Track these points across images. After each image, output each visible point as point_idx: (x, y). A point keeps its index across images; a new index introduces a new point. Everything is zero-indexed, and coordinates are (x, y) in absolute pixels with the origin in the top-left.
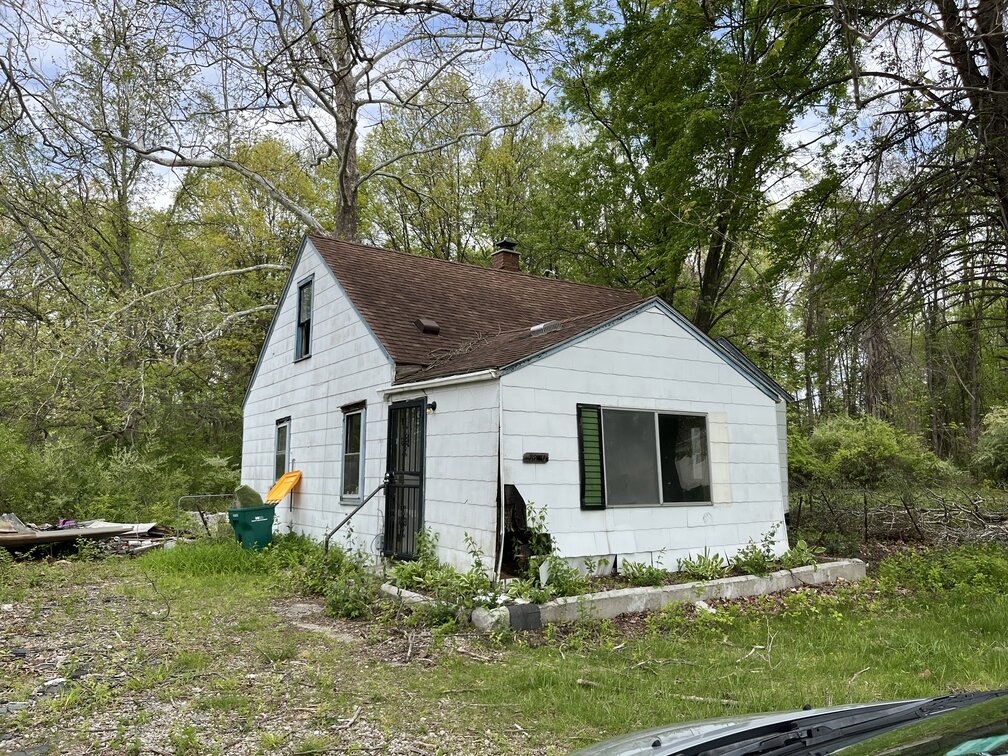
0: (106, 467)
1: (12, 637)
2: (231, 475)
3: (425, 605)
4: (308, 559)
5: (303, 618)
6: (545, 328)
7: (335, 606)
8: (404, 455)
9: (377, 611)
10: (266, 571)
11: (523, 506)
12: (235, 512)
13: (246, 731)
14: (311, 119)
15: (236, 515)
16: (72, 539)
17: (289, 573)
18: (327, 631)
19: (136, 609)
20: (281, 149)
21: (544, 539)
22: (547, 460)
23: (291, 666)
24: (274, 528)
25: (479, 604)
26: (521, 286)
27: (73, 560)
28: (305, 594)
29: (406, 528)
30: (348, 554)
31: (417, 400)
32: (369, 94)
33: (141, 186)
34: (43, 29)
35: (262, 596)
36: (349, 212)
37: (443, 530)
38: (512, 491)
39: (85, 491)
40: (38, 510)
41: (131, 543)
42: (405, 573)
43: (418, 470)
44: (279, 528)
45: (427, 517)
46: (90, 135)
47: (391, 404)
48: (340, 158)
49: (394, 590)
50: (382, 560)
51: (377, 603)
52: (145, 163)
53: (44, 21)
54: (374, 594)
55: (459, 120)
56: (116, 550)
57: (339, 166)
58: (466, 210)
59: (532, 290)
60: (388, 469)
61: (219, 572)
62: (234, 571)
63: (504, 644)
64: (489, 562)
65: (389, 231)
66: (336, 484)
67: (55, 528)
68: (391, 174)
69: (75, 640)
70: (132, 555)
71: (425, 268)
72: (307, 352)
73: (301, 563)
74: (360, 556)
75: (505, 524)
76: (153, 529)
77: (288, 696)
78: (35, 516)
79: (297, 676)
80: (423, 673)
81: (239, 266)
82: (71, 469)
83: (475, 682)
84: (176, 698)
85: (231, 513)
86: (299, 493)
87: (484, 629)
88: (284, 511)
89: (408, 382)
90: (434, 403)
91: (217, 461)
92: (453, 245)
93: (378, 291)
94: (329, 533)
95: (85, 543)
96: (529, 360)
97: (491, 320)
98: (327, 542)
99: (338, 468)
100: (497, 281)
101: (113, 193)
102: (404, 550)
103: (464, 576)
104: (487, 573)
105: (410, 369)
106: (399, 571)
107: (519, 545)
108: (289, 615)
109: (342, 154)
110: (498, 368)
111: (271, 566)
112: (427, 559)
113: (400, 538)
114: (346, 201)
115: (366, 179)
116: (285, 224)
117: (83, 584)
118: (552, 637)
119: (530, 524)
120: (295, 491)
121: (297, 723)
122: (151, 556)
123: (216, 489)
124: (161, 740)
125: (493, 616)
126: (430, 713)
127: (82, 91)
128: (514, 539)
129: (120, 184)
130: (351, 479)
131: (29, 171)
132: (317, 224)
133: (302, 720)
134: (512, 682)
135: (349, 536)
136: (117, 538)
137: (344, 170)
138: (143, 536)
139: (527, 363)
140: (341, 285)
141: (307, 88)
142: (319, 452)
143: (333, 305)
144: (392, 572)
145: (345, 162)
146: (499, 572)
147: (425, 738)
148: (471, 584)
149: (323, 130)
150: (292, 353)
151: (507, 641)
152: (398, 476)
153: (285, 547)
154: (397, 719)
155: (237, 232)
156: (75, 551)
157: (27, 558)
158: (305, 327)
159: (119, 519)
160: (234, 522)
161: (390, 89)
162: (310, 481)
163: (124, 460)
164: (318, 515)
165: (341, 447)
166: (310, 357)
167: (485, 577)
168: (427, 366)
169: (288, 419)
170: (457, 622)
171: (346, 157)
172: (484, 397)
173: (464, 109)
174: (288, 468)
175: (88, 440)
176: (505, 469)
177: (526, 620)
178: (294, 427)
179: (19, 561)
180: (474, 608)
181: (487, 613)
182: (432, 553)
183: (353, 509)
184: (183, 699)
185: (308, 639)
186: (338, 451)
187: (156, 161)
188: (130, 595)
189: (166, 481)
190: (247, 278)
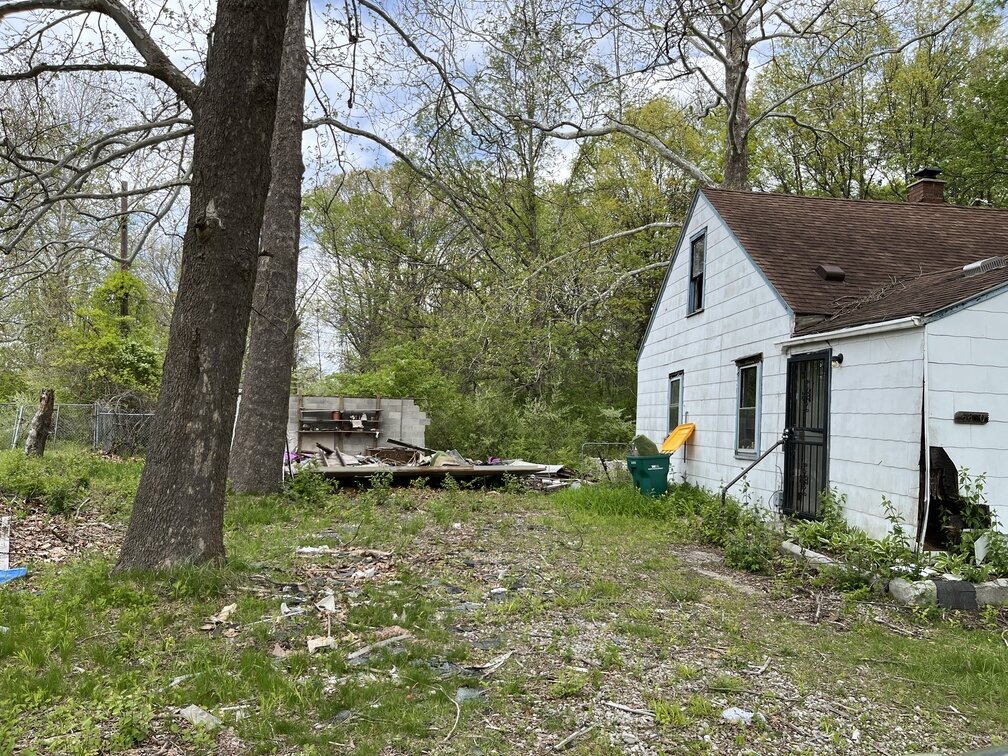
0: (521, 415)
1: (463, 550)
2: (624, 426)
3: (833, 568)
4: (704, 509)
5: (703, 565)
6: (983, 267)
7: (735, 557)
8: (805, 410)
9: (780, 567)
10: (664, 517)
11: (954, 472)
12: (633, 460)
13: (662, 658)
14: (700, 69)
15: (634, 463)
16: (500, 474)
17: (686, 522)
18: (729, 580)
19: (555, 538)
20: (667, 106)
21: (981, 511)
22: (986, 420)
23: (697, 608)
24: (669, 477)
25: (899, 574)
26: (947, 220)
27: (501, 492)
28: (702, 543)
29: (807, 486)
30: (745, 508)
31: (820, 353)
32: (763, 30)
33: (544, 161)
34: (464, 32)
35: (662, 540)
36: (738, 160)
37: (852, 492)
38: (940, 455)
39: (506, 434)
40: (472, 448)
41: (544, 481)
42: (808, 533)
43: (821, 427)
44: (674, 477)
45: (832, 476)
46: (504, 121)
47: (789, 357)
48: (729, 106)
49: (797, 549)
50: (781, 518)
51: (778, 559)
52: (548, 140)
53: (465, 24)
54: (775, 550)
55: (864, 39)
56: (533, 485)
57: (728, 114)
58: (871, 140)
59: (961, 223)
60: (788, 425)
61: (620, 514)
62: (634, 514)
63: (930, 620)
64: (910, 530)
65: (781, 176)
66: (731, 437)
67: (486, 464)
68: (785, 114)
69: (510, 558)
70: (546, 491)
71: (826, 210)
72: (699, 306)
73: (697, 513)
74: (757, 512)
75: (931, 490)
76: (561, 470)
77: (696, 634)
78: (470, 453)
79: (703, 617)
80: (835, 636)
81: (629, 227)
82: (495, 416)
83: (898, 655)
84: (597, 619)
85: (629, 460)
86: (692, 445)
87: (904, 602)
88: (678, 461)
89: (810, 333)
90: (841, 355)
91: (611, 412)
92: (854, 183)
93: (774, 238)
94: (725, 485)
95: (510, 478)
96: (963, 304)
97: (908, 261)
98: (724, 494)
99: (732, 423)
100: (915, 217)
101: (522, 170)
102: (806, 509)
103: (879, 542)
104: (908, 541)
105: (812, 320)
106: (801, 529)
107: (948, 515)
108: (688, 560)
109: (732, 101)
110: (922, 315)
111: (669, 512)
112: (832, 519)
113: (800, 496)
114: (735, 149)
115: (756, 123)
116: (672, 181)
117: (511, 512)
118: (992, 620)
119: (963, 492)
120: (689, 443)
121: (709, 661)
122: (562, 493)
123: (611, 438)
124: (588, 653)
125: (916, 589)
126: (848, 678)
127: (496, 83)
128: (941, 508)
129: (527, 162)
130: (747, 433)
131: (457, 161)
132: (705, 177)
133: (712, 659)
134: (944, 662)
135: (745, 490)
136: (533, 476)
137: (734, 117)
138: (553, 476)
139: (961, 307)
140: (736, 236)
141: (695, 38)
142: (713, 405)
143: (727, 257)
144: (793, 530)
145: (735, 108)
146: (922, 541)
147: (845, 701)
148: (888, 551)
149: (711, 78)
150: (684, 308)
151: (934, 617)
152: (798, 433)
153: (681, 496)
154: (810, 676)
155: (627, 195)
156: (503, 484)
157: (468, 488)
158: (697, 282)
159: (533, 460)
160: (632, 469)
161: (784, 21)
162: (703, 433)
163: (535, 409)
164: (712, 468)
165: (735, 401)
166: (703, 311)
167: (905, 546)
168: (830, 316)
169: (681, 372)
170: (872, 590)
171: (736, 103)
172: (905, 349)
173: (869, 26)
174: (681, 420)
175: (507, 391)
176: (931, 430)
177: (958, 599)
178: (687, 381)
179: (462, 489)
180: (892, 578)
181: (909, 585)
182: (839, 515)
183: (750, 464)
184: (603, 621)
185: (708, 584)
186: (732, 405)
187: (558, 136)
188: (549, 525)
189: (569, 428)
190: (635, 238)
